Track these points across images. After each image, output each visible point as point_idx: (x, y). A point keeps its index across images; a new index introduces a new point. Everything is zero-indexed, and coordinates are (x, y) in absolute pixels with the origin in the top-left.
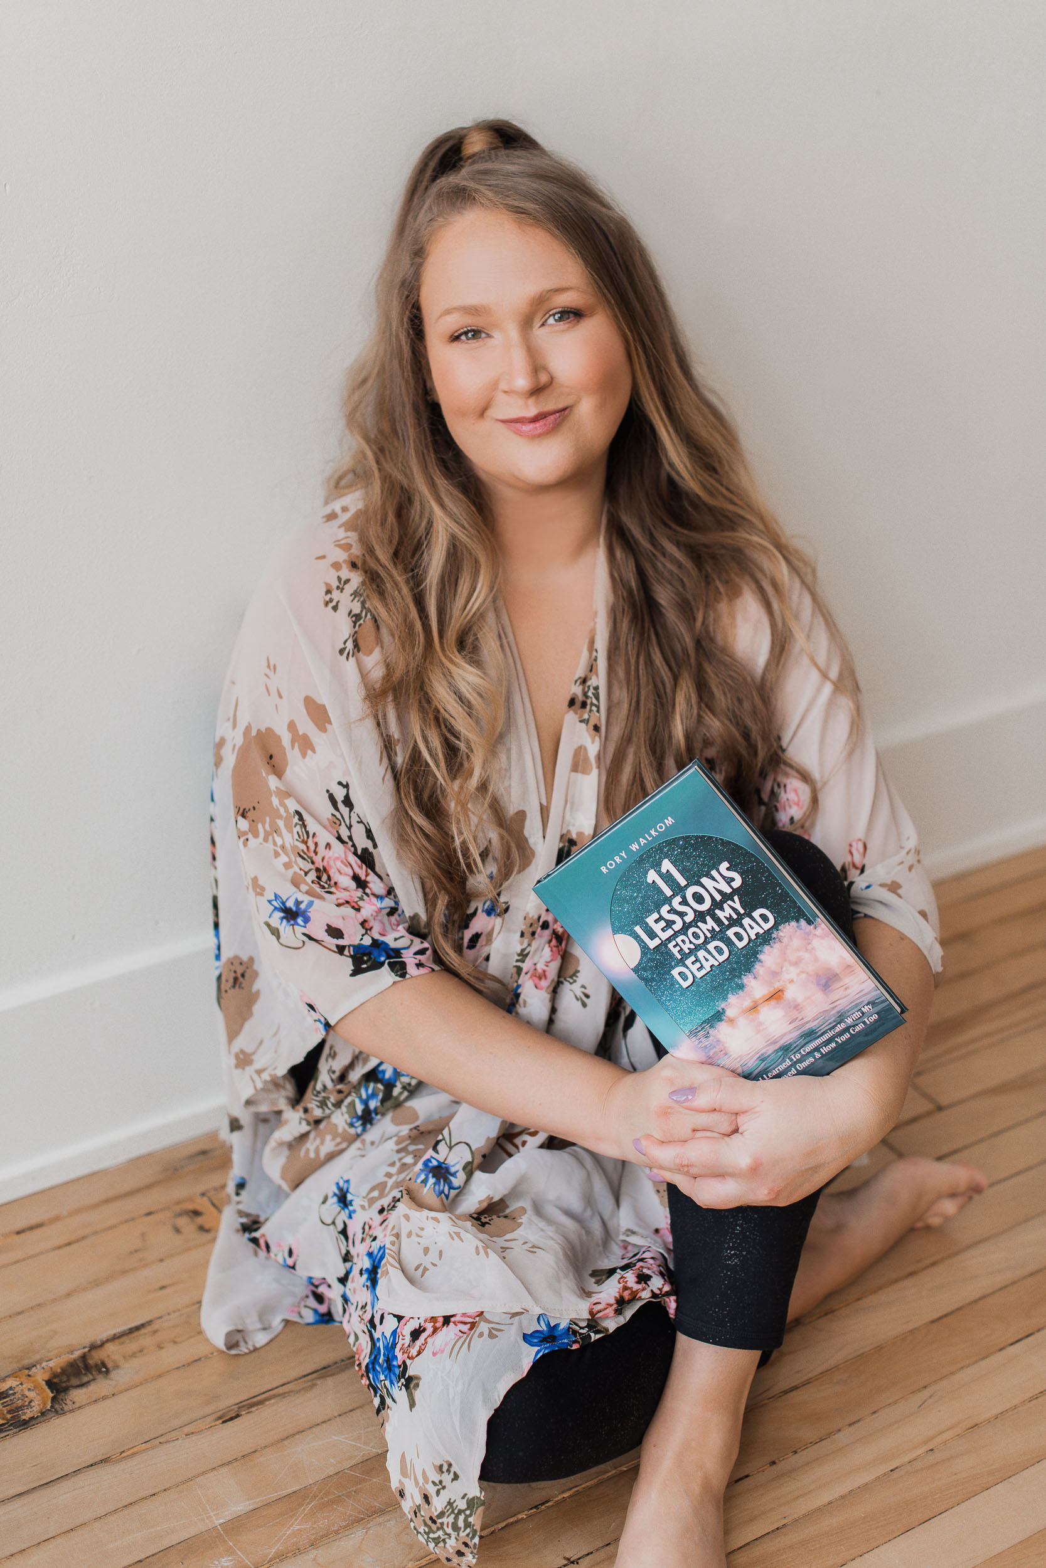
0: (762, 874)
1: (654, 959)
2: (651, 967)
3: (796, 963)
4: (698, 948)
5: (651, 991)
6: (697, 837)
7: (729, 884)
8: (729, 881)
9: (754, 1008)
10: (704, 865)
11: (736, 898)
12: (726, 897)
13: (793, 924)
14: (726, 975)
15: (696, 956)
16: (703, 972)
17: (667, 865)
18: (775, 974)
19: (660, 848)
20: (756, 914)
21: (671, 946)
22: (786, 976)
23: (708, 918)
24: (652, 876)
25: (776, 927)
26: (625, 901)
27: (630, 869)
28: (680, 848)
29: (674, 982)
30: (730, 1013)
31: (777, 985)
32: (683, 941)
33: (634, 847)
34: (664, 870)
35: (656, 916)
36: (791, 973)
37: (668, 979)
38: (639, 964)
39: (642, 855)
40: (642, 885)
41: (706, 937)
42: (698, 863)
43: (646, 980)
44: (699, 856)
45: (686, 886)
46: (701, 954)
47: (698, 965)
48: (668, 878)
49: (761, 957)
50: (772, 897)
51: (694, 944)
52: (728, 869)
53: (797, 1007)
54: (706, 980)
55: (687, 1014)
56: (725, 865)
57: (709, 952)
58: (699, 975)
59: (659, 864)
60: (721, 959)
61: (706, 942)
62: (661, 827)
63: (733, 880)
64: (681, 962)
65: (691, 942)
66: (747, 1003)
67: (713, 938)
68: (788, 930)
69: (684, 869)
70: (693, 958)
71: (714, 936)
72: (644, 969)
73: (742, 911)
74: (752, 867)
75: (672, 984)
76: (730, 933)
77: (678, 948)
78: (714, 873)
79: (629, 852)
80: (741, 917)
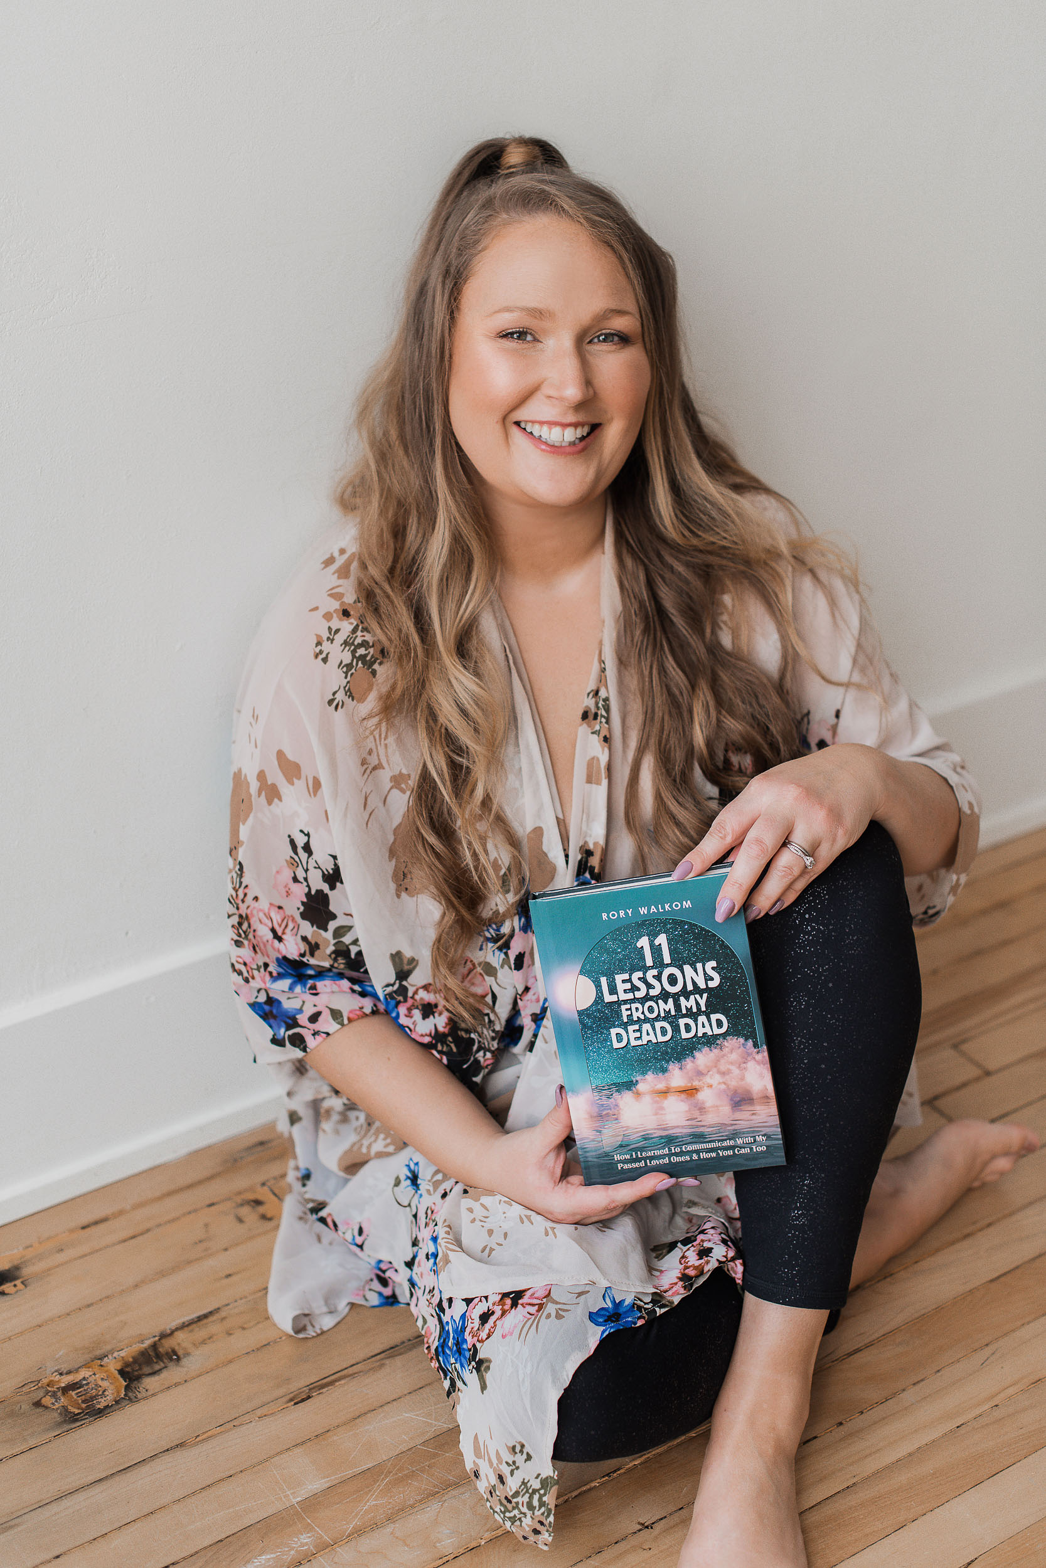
0: (740, 987)
1: (603, 1012)
2: (595, 1017)
3: (723, 1074)
4: (646, 1020)
5: (583, 1036)
6: (703, 929)
7: (706, 980)
8: (708, 978)
9: (665, 1093)
10: (694, 955)
11: (705, 996)
12: (697, 990)
13: (742, 1040)
14: (657, 1054)
15: (640, 1027)
16: (639, 1043)
17: (662, 940)
18: (700, 1074)
19: (664, 923)
20: (714, 1017)
21: (623, 1007)
22: (708, 1080)
23: (671, 1001)
24: (644, 942)
25: (724, 1035)
26: (607, 951)
27: (628, 927)
28: (683, 931)
29: (608, 1038)
30: (641, 1087)
31: (696, 1083)
32: (637, 1009)
33: (643, 911)
34: (657, 942)
35: (626, 976)
36: (714, 1079)
37: (605, 1034)
38: (587, 1009)
39: (646, 921)
40: (630, 945)
41: (659, 1015)
42: (690, 951)
43: (584, 1026)
44: (695, 946)
45: (668, 965)
46: (646, 1027)
47: (638, 1034)
48: (656, 951)
49: (697, 1054)
50: (736, 1010)
51: (645, 1016)
52: (713, 968)
53: (702, 1109)
54: (637, 1050)
55: (602, 1070)
56: (713, 964)
57: (654, 1029)
58: (633, 1043)
59: (656, 935)
60: (661, 1039)
61: (657, 1019)
62: (676, 905)
63: (712, 979)
64: (625, 1026)
65: (643, 1013)
66: (661, 1086)
67: (665, 1019)
68: (734, 1044)
69: (675, 949)
70: (636, 1027)
71: (667, 1017)
72: (588, 1016)
73: (703, 1009)
74: (736, 977)
75: (606, 1040)
76: (682, 1022)
77: (629, 1012)
78: (699, 966)
79: (636, 912)
80: (700, 1012)
